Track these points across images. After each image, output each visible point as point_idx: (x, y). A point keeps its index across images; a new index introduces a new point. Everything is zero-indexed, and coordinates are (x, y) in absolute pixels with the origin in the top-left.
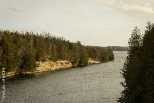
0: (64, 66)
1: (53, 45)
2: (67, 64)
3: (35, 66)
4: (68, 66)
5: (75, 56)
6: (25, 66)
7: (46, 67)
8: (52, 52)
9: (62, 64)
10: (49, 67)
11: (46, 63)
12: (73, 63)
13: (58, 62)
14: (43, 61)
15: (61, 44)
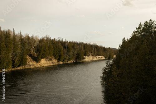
0: (100, 59)
1: (94, 49)
2: (102, 57)
3: (83, 58)
4: (102, 59)
5: (107, 54)
6: (78, 58)
7: (90, 59)
8: (94, 52)
9: (99, 58)
10: (92, 59)
11: (90, 57)
12: (105, 57)
13: (97, 57)
14: (88, 56)
15: (99, 48)
